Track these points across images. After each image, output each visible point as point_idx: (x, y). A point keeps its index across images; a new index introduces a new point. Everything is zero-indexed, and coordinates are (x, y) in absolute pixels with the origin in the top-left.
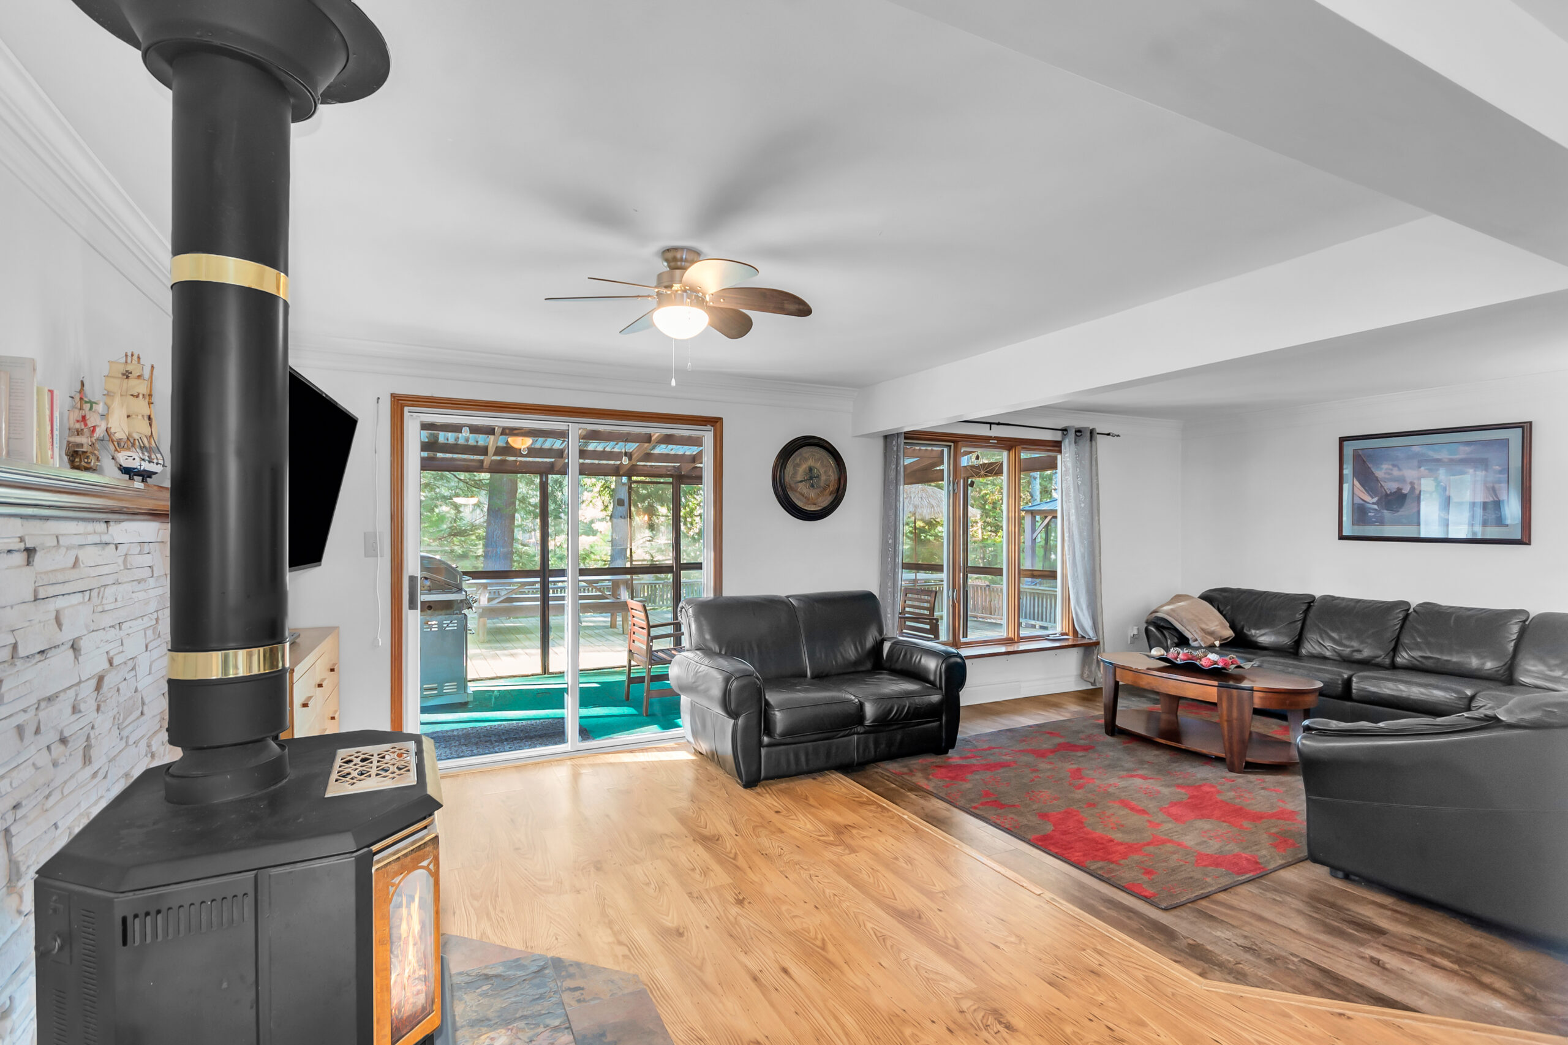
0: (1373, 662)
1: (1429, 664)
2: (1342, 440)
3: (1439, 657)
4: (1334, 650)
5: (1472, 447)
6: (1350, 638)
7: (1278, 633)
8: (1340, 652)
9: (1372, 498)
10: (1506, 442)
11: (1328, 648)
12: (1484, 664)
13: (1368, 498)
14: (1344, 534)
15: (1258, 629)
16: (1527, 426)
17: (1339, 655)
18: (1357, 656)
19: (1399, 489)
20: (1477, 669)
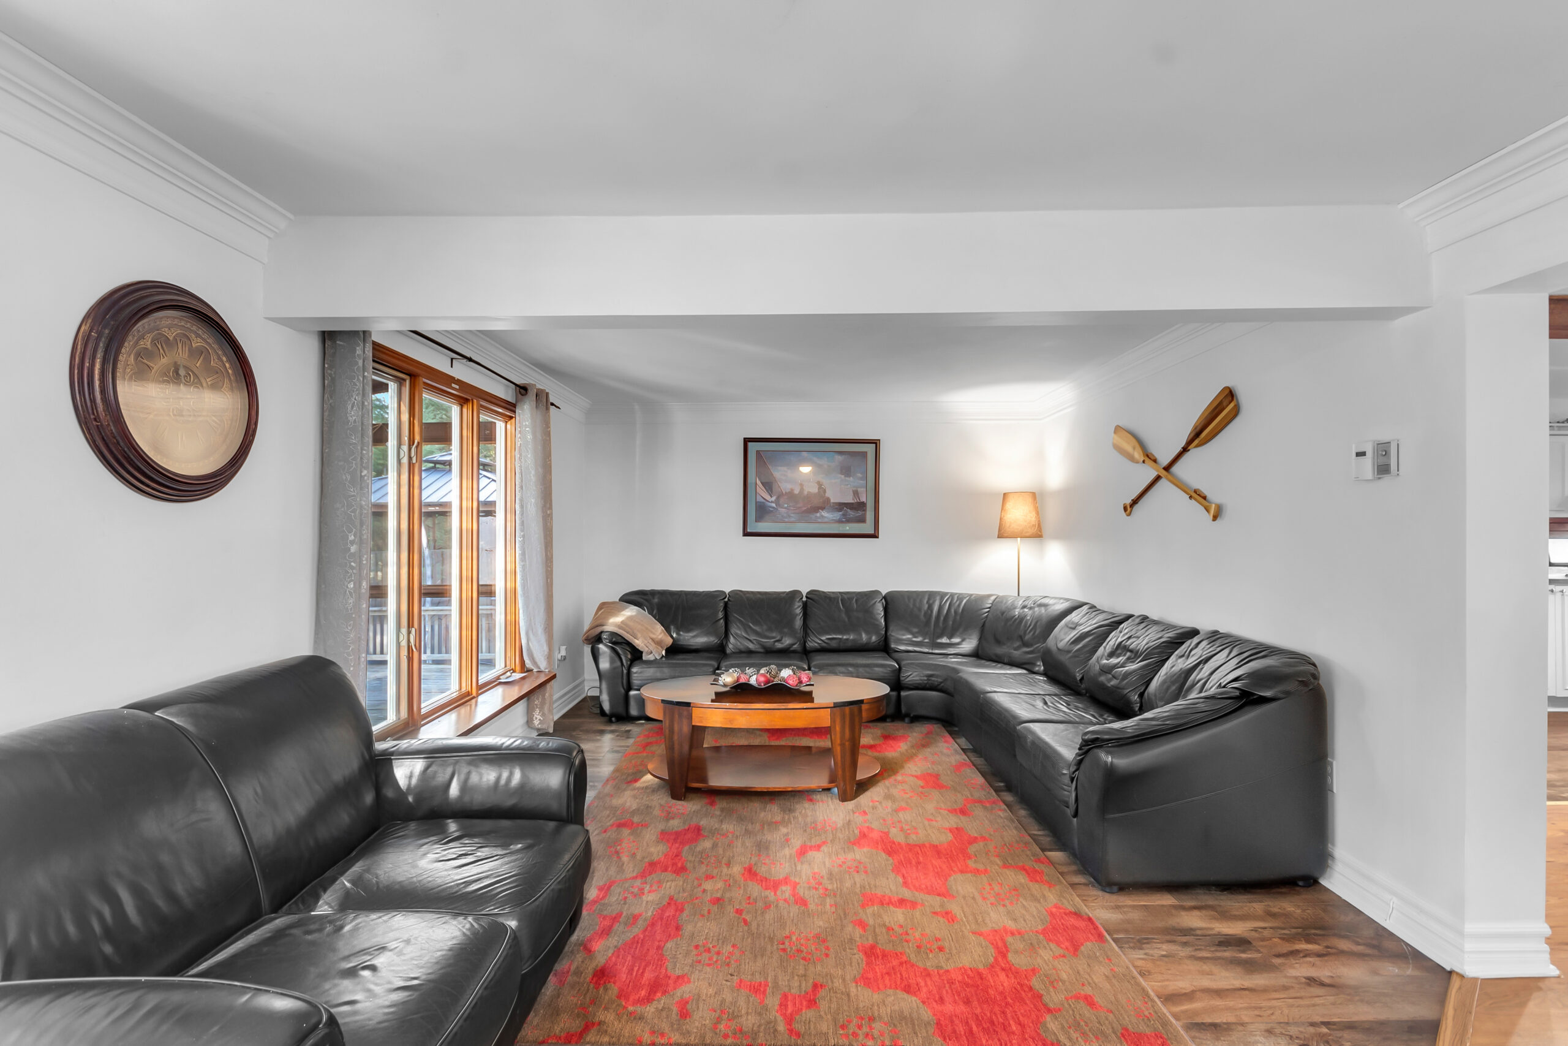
0: (792, 649)
1: (834, 644)
2: (747, 441)
3: (840, 637)
4: (759, 643)
5: (843, 456)
6: (770, 630)
7: (707, 634)
8: (765, 644)
9: (771, 497)
10: (864, 455)
11: (754, 642)
12: (871, 638)
13: (768, 497)
14: (748, 531)
15: (689, 631)
16: (876, 443)
17: (763, 647)
18: (779, 646)
19: (792, 490)
20: (866, 643)
